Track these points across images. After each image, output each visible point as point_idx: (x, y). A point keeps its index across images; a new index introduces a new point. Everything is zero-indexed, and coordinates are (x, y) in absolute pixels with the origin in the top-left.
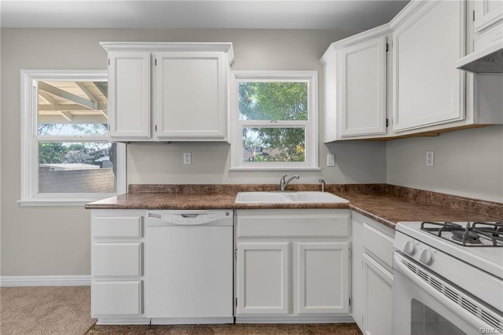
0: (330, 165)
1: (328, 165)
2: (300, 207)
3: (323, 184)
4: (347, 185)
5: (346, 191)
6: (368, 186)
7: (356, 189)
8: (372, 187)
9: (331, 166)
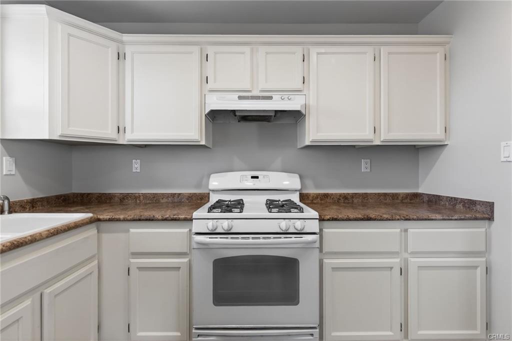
0: (9, 173)
1: (4, 173)
2: (51, 235)
3: (6, 202)
4: (33, 199)
5: (33, 207)
6: (58, 197)
7: (45, 203)
8: (63, 198)
9: (11, 175)
